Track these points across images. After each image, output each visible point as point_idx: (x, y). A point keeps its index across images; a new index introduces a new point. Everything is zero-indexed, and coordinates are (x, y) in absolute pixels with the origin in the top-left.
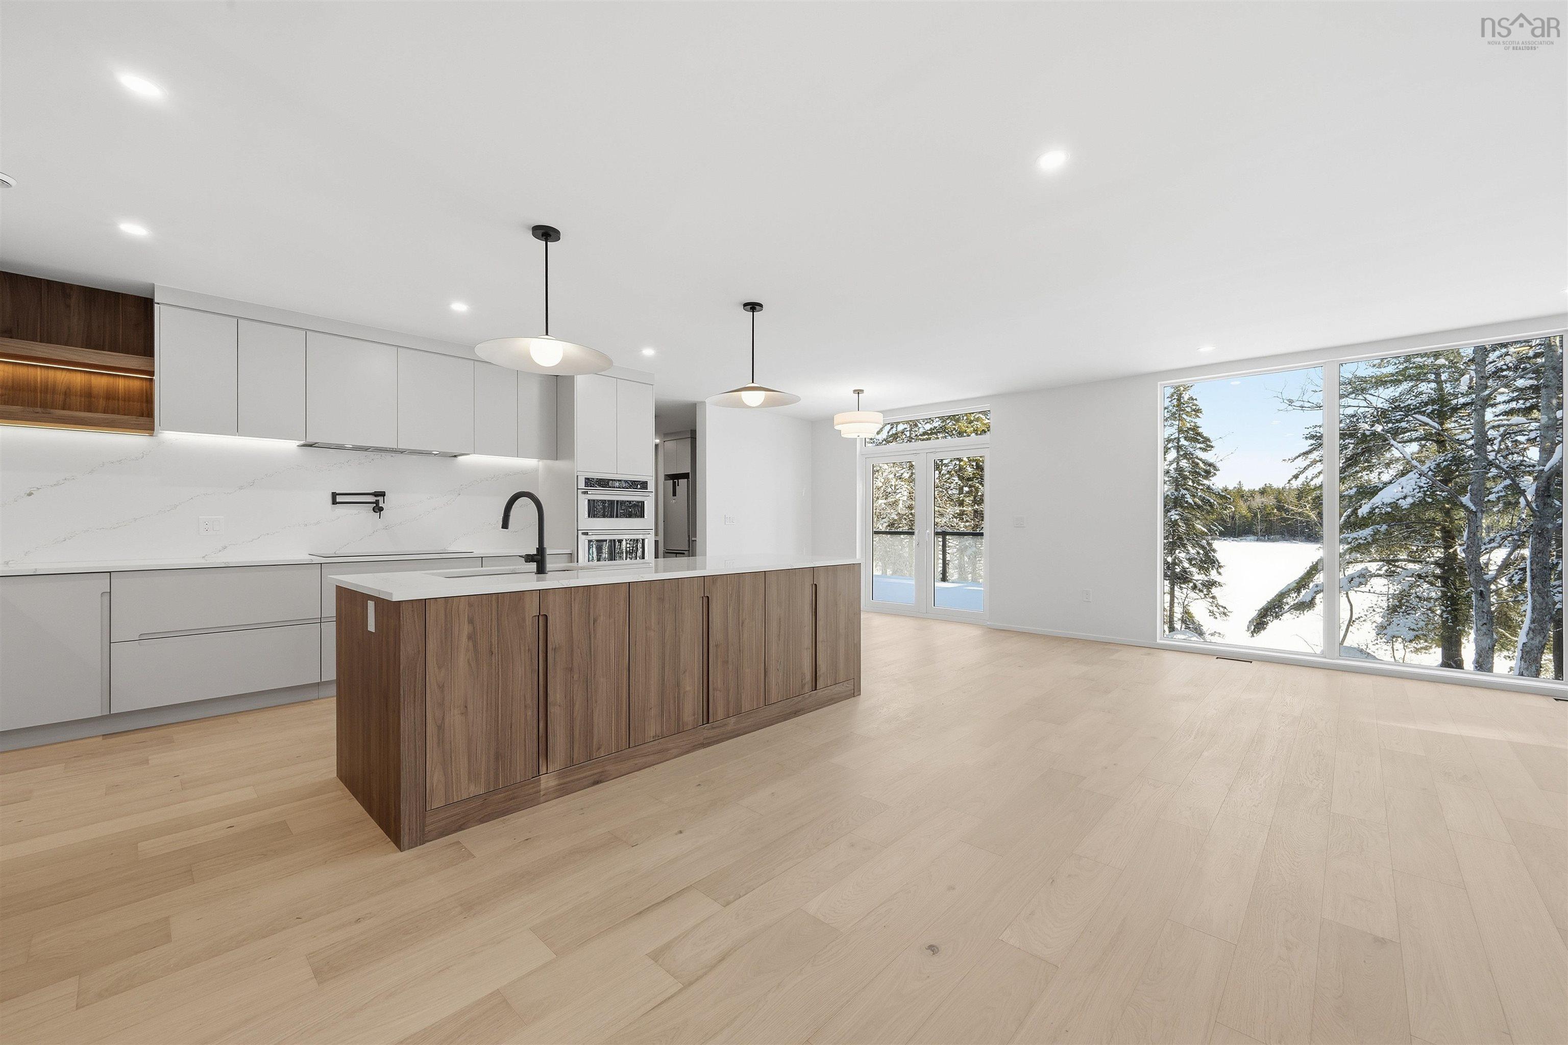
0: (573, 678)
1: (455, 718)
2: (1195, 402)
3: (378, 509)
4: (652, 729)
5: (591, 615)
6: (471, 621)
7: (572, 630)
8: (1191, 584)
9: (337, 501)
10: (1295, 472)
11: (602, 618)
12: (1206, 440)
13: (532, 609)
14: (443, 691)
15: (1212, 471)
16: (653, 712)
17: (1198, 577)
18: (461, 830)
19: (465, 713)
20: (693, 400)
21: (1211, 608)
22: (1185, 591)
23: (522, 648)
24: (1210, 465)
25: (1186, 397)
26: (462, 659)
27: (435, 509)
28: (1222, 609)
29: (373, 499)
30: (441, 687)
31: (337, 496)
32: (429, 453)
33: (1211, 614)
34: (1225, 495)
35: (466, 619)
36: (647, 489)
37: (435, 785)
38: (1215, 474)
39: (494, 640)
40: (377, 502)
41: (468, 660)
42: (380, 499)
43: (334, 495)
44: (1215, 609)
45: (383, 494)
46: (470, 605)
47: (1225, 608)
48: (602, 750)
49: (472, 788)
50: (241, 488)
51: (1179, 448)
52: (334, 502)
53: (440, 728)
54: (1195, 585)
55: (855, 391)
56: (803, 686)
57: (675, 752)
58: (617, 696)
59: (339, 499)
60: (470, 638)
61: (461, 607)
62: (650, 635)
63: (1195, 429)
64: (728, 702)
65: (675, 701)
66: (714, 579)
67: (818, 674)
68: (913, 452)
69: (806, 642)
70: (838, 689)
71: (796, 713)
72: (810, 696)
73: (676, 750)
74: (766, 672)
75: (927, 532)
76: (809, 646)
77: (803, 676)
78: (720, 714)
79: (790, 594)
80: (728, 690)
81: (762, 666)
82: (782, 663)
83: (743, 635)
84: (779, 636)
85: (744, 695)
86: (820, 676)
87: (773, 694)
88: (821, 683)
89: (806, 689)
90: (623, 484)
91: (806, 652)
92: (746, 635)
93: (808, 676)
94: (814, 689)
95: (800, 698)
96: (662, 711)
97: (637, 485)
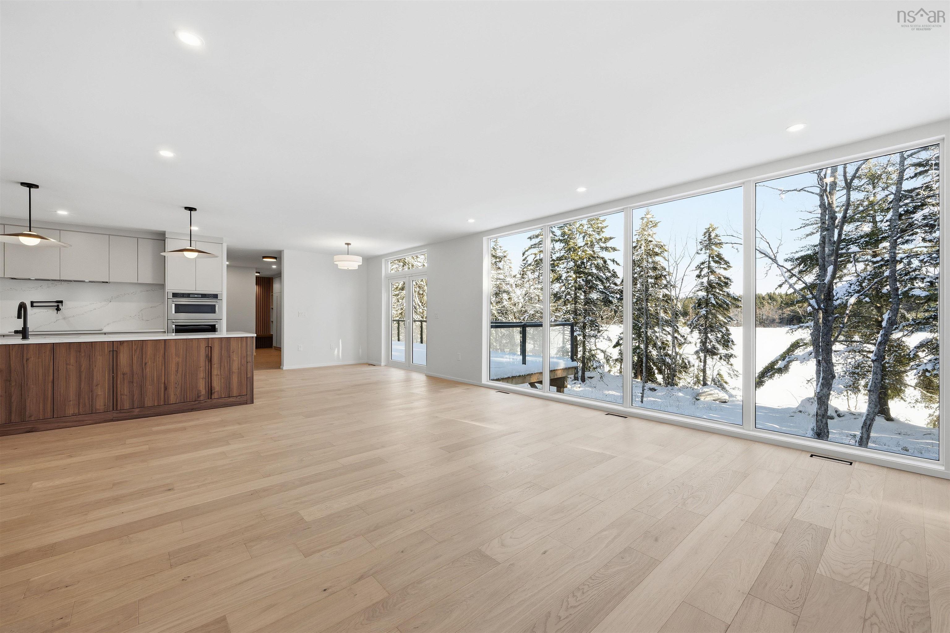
2: (719, 238)
3: (58, 309)
4: (71, 411)
5: (24, 357)
8: (719, 356)
9: (34, 305)
10: (780, 283)
11: (32, 359)
12: (726, 263)
15: (729, 282)
16: (71, 403)
17: (722, 351)
20: (281, 249)
21: (729, 371)
22: (714, 360)
24: (728, 279)
25: (713, 235)
27: (95, 309)
28: (735, 373)
29: (56, 304)
31: (34, 303)
32: (83, 282)
33: (729, 375)
34: (737, 299)
36: (217, 298)
38: (730, 284)
40: (58, 306)
42: (60, 304)
43: (32, 302)
44: (731, 372)
45: (61, 302)
47: (738, 372)
48: (33, 417)
51: (709, 267)
52: (32, 306)
54: (721, 356)
55: (346, 244)
58: (44, 394)
62: (69, 367)
63: (719, 256)
64: (133, 401)
65: (89, 399)
66: (121, 343)
67: (213, 391)
68: (404, 276)
69: (202, 375)
70: (231, 399)
71: (192, 410)
72: (205, 402)
73: (90, 421)
74: (166, 389)
75: (408, 321)
76: (204, 377)
77: (199, 392)
78: (127, 406)
79: (187, 351)
80: (134, 395)
81: (163, 386)
82: (180, 384)
83: (146, 370)
84: (177, 371)
85: (146, 399)
86: (214, 392)
87: (172, 399)
88: (215, 396)
89: (202, 398)
90: (200, 296)
91: (201, 380)
92: (148, 370)
93: (203, 392)
94: (209, 398)
95: (196, 402)
96: (79, 403)
97: (210, 296)
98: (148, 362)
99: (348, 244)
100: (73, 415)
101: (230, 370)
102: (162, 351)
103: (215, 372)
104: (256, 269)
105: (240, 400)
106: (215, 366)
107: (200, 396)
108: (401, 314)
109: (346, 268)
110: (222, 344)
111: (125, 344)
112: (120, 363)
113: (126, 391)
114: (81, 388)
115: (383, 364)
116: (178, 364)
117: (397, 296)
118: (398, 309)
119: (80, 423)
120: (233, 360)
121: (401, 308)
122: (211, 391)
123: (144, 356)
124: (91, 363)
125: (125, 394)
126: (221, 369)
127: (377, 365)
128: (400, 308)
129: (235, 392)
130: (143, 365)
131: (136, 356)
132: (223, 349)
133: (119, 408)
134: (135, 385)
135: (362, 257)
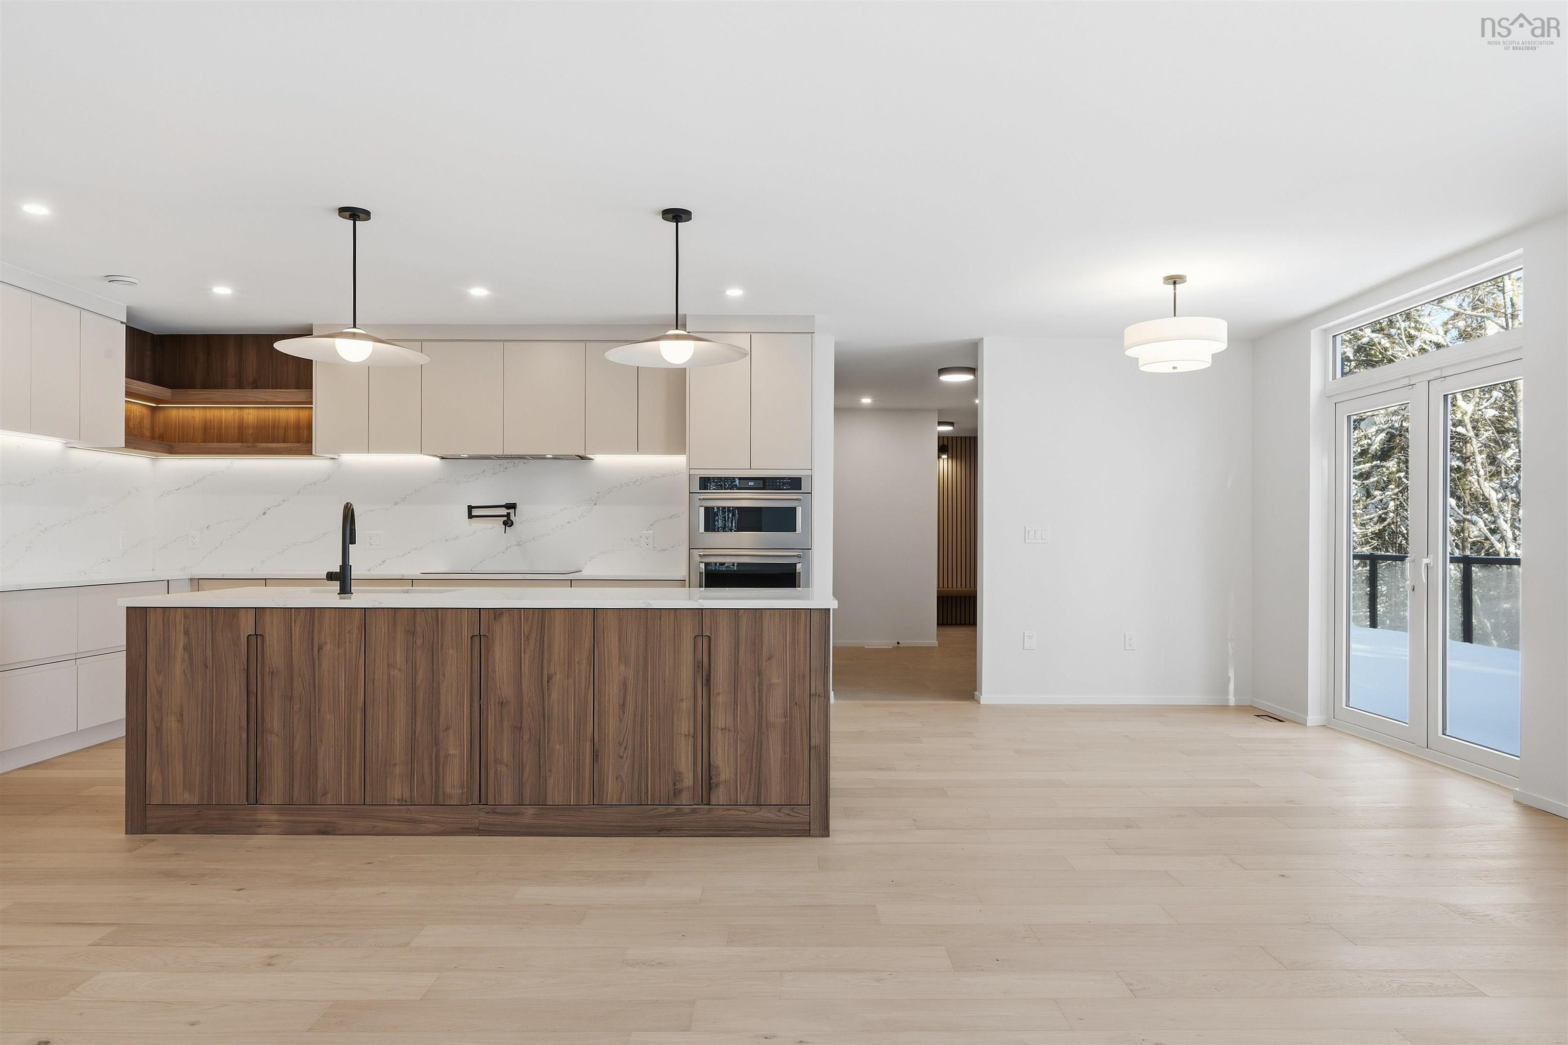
0: (293, 708)
1: (171, 722)
3: (508, 523)
4: (397, 790)
5: (316, 641)
6: (187, 633)
7: (292, 655)
9: (473, 514)
11: (328, 646)
13: (247, 627)
14: (161, 696)
16: (397, 770)
18: (176, 833)
19: (181, 721)
20: (974, 337)
23: (237, 667)
26: (178, 668)
27: (569, 522)
29: (504, 511)
30: (160, 692)
31: (473, 509)
32: (543, 458)
35: (182, 631)
36: (801, 490)
37: (153, 783)
39: (209, 653)
40: (508, 515)
41: (184, 670)
42: (511, 511)
43: (470, 508)
45: (512, 506)
46: (186, 617)
48: (329, 796)
49: (187, 795)
50: (396, 504)
52: (470, 516)
53: (159, 729)
55: (1167, 278)
56: (677, 792)
57: (433, 827)
58: (348, 738)
59: (475, 512)
60: (185, 649)
61: (178, 619)
62: (394, 675)
64: (521, 785)
65: (431, 764)
66: (497, 613)
67: (714, 780)
68: (1406, 382)
69: (684, 725)
70: (764, 814)
71: (661, 831)
72: (694, 811)
73: (434, 826)
74: (596, 756)
75: (1426, 561)
76: (692, 731)
77: (677, 777)
78: (508, 796)
79: (647, 646)
80: (522, 767)
81: (588, 746)
82: (630, 746)
83: (549, 695)
84: (623, 705)
85: (551, 782)
86: (717, 785)
87: (611, 791)
88: (720, 796)
89: (685, 798)
90: (761, 484)
91: (683, 739)
92: (555, 696)
93: (688, 780)
94: (705, 802)
95: (671, 809)
96: (412, 773)
97: (784, 484)
98: (555, 674)
99: (1174, 280)
100: (402, 802)
101: (760, 716)
102: (587, 643)
103: (721, 718)
104: (940, 412)
105: (788, 819)
106: (721, 699)
107: (681, 791)
108: (1379, 535)
109: (1166, 368)
110: (737, 628)
111: (505, 619)
112: (494, 671)
113: (506, 755)
114: (415, 732)
115: (1314, 717)
116: (624, 684)
117: (1367, 479)
118: (1371, 519)
119: (413, 827)
120: (770, 685)
121: (1380, 517)
122: (710, 778)
123: (546, 655)
124: (435, 666)
125: (505, 760)
126: (735, 709)
127: (1290, 721)
128: (1375, 516)
129: (775, 792)
130: (544, 682)
131: (527, 656)
132: (742, 648)
133: (491, 802)
134: (526, 737)
135: (1227, 321)
